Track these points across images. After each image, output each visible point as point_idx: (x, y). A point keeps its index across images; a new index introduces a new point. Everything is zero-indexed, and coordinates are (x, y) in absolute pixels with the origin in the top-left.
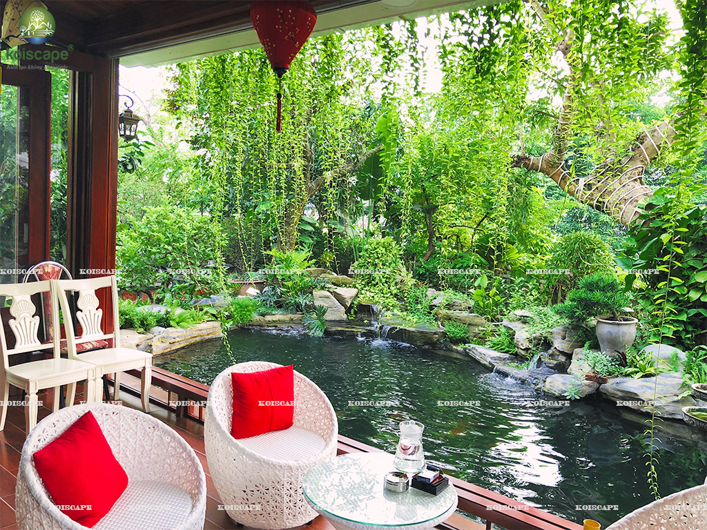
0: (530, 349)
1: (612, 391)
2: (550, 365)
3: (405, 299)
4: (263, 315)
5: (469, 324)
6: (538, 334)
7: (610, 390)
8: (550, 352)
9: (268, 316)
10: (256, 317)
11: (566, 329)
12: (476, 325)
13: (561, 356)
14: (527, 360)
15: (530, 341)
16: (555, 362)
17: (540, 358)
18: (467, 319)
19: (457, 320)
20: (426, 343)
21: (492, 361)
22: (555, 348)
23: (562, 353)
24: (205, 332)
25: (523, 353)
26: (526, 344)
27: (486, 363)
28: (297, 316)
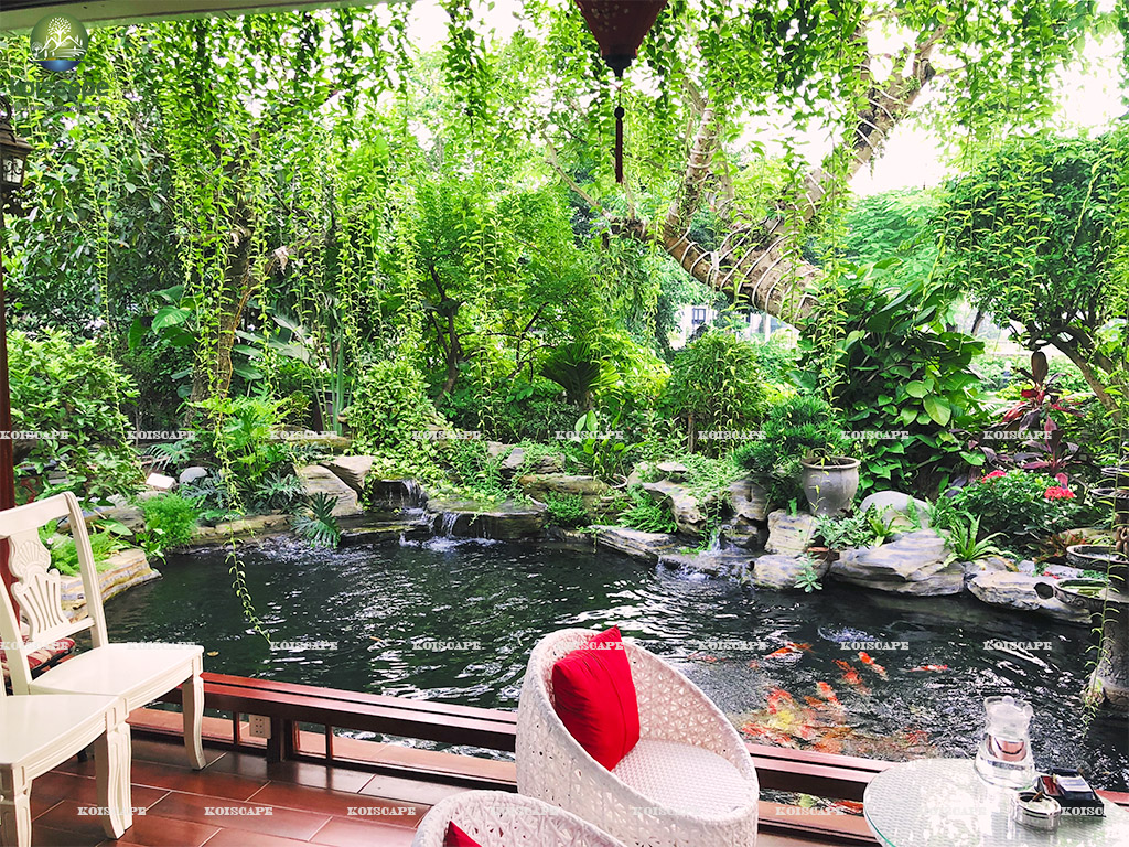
0: (704, 521)
1: (854, 570)
2: (741, 543)
3: (452, 463)
4: (211, 524)
5: (584, 494)
6: (709, 498)
7: (849, 568)
8: (734, 522)
9: (222, 526)
10: (198, 531)
11: (750, 485)
12: (594, 494)
13: (750, 527)
14: (702, 539)
15: (702, 510)
16: (746, 538)
17: (722, 534)
18: (578, 485)
19: (561, 488)
20: (523, 535)
21: (651, 549)
22: (741, 515)
23: (753, 522)
24: (124, 574)
25: (694, 529)
26: (697, 516)
27: (640, 553)
28: (276, 518)
